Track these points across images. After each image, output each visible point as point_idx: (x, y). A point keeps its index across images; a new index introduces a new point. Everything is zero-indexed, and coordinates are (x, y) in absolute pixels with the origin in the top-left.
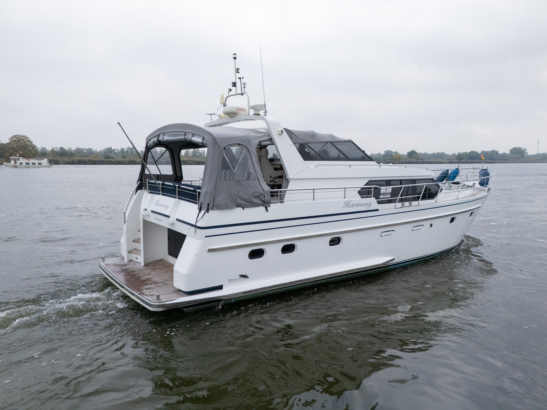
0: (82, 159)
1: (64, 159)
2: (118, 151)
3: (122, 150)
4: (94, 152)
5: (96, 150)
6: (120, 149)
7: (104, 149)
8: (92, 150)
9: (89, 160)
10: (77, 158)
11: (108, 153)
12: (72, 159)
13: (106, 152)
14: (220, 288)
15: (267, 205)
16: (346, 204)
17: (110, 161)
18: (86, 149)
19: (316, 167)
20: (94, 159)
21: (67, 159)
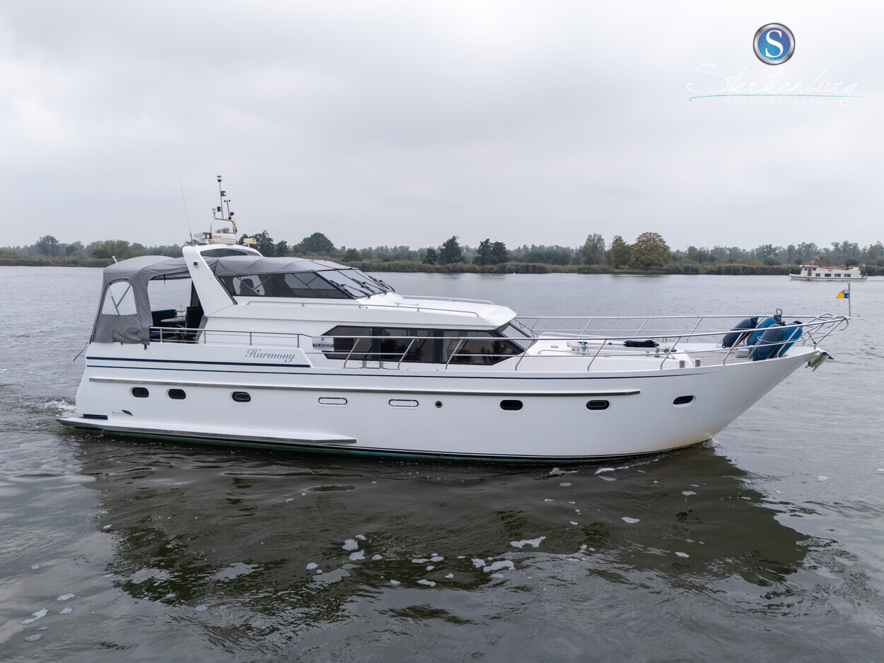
0: (733, 266)
1: (706, 266)
2: (782, 250)
3: (791, 248)
4: (741, 252)
5: (744, 250)
6: (786, 247)
7: (758, 247)
8: (739, 249)
9: (744, 268)
10: (725, 265)
11: (765, 254)
12: (718, 265)
13: (761, 253)
14: (105, 418)
15: (146, 343)
16: (250, 352)
17: (777, 269)
18: (729, 249)
19: (248, 304)
20: (752, 266)
21: (709, 266)
